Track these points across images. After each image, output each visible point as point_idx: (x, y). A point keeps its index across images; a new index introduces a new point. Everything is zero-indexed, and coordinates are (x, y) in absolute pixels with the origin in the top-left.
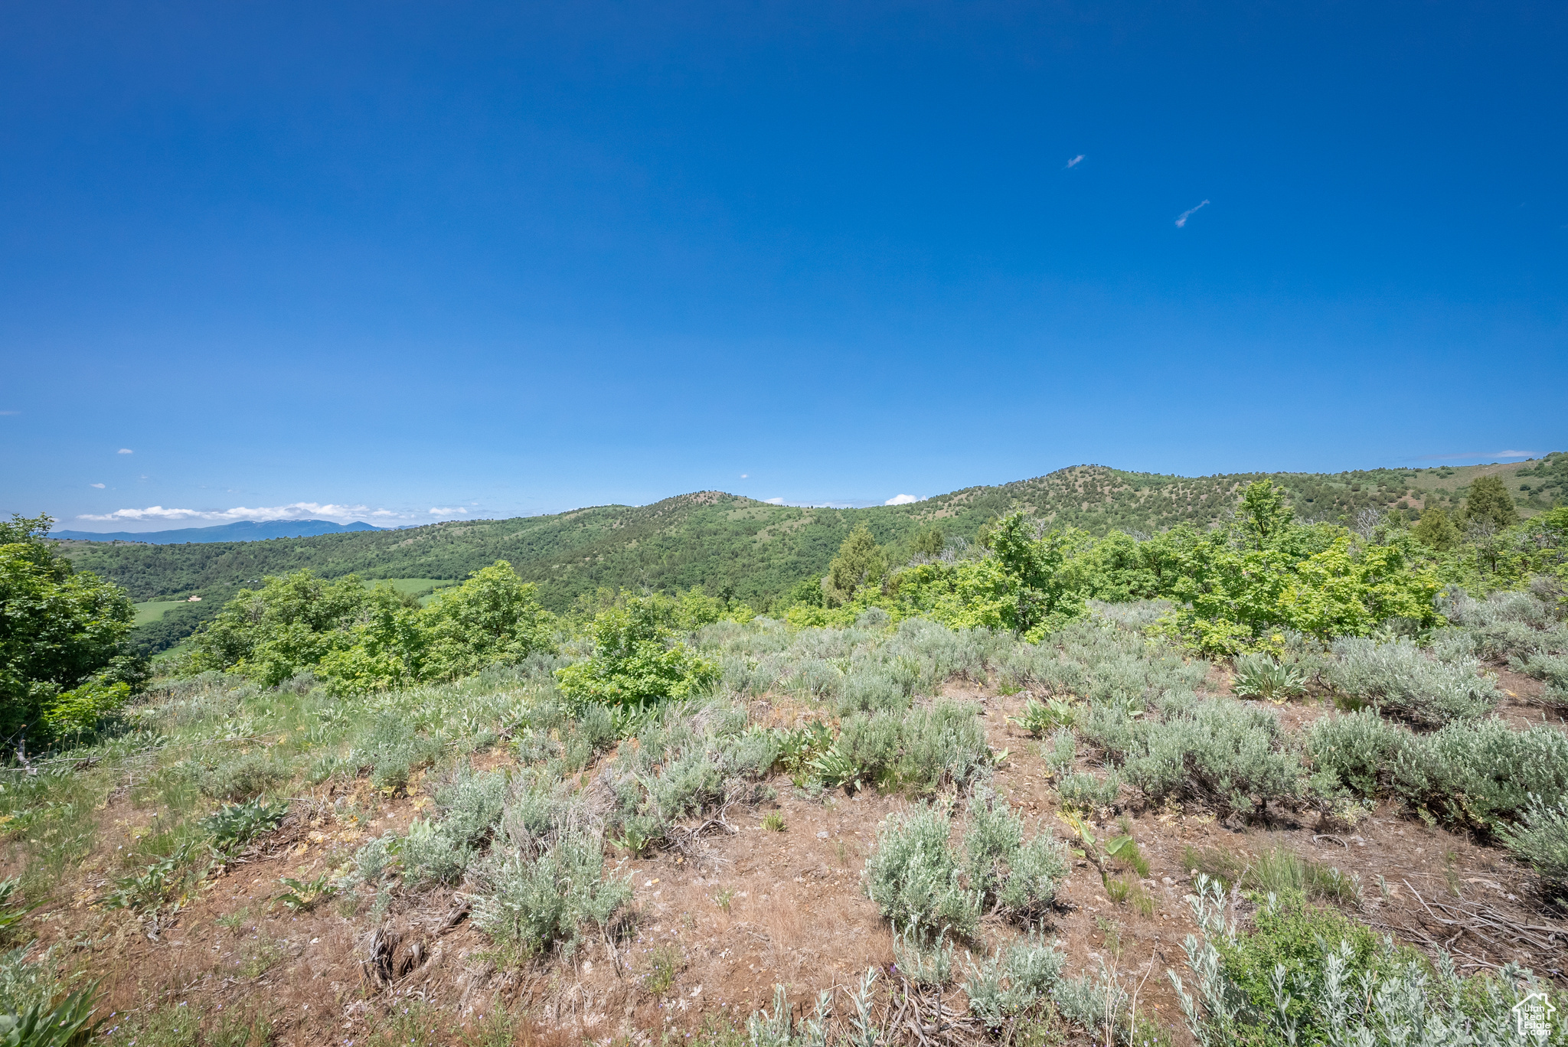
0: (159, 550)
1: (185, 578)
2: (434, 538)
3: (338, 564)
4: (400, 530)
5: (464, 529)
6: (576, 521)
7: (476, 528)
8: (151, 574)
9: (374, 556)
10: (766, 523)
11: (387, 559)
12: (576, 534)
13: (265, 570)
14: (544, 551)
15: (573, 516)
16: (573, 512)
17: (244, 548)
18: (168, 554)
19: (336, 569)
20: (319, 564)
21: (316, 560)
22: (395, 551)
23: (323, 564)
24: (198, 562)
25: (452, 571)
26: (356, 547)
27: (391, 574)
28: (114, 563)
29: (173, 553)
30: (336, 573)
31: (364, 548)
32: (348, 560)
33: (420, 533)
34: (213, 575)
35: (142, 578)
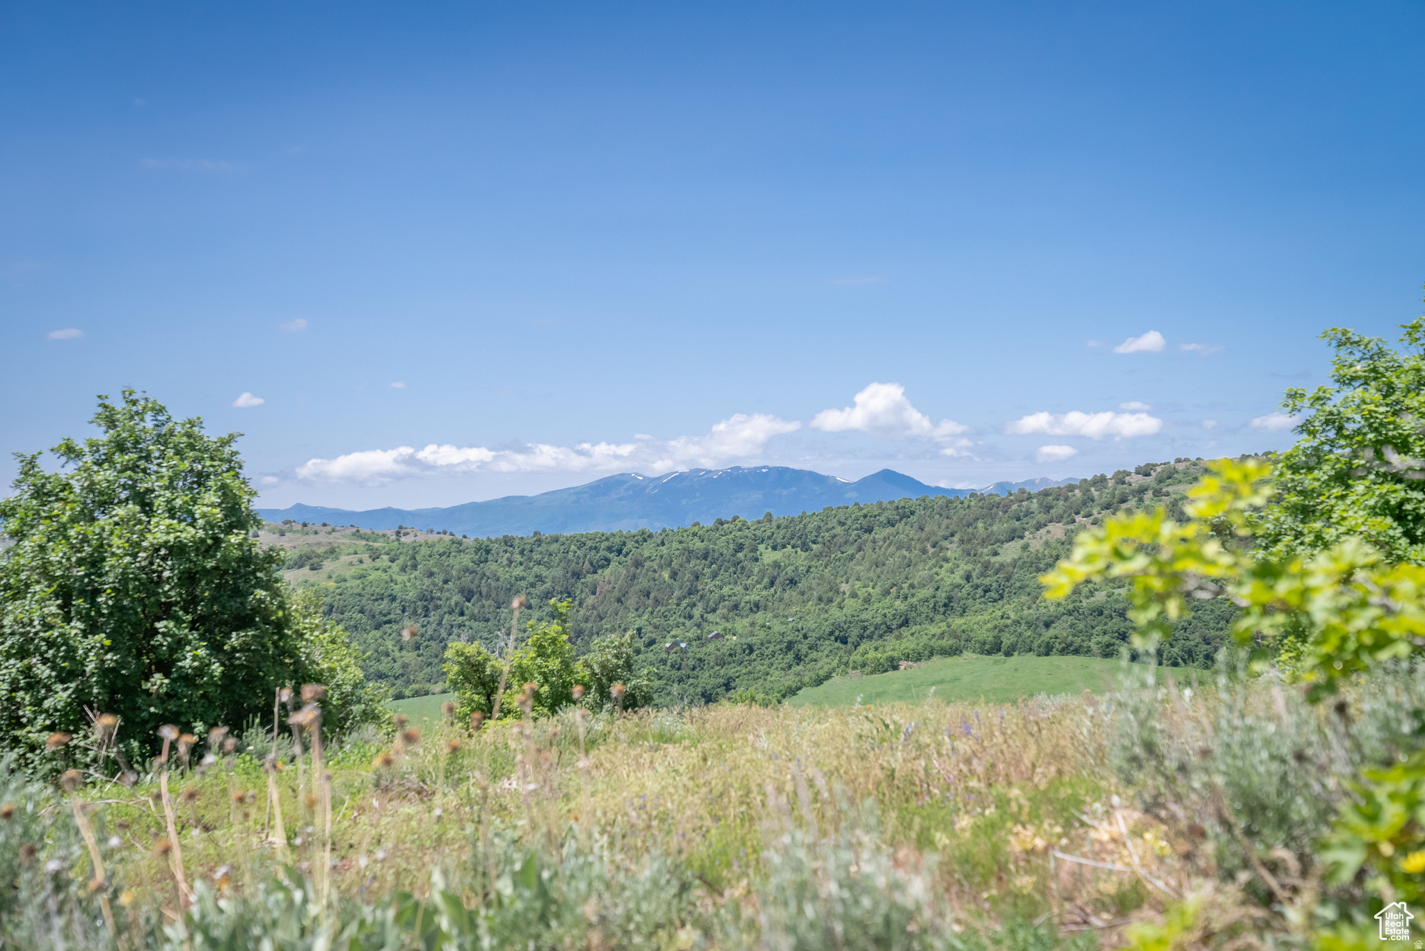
0: (484, 551)
3: (867, 600)
8: (473, 617)
9: (957, 578)
13: (697, 612)
17: (647, 550)
18: (500, 565)
19: (864, 616)
20: (820, 599)
21: (811, 589)
22: (1014, 564)
23: (830, 601)
24: (558, 588)
25: (1196, 638)
26: (909, 549)
27: (1013, 639)
28: (409, 585)
29: (510, 562)
30: (865, 628)
31: (931, 550)
32: (894, 590)
33: (1084, 503)
34: (589, 625)
35: (460, 626)
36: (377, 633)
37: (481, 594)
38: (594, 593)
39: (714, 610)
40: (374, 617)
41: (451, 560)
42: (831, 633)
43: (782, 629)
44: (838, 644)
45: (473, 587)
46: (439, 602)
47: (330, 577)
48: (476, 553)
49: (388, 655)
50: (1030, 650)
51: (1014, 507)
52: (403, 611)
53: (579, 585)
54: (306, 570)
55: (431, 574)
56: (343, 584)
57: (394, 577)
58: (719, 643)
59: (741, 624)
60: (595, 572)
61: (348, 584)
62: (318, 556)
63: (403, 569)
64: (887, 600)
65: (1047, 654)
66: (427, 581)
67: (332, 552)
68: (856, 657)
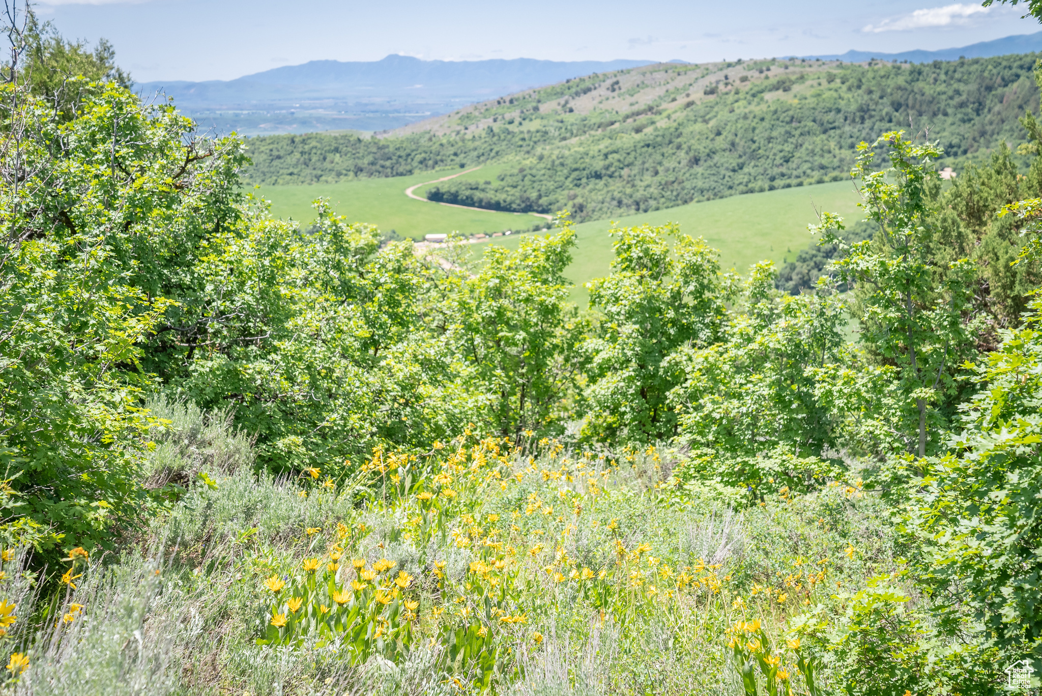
0: (916, 73)
24: (972, 100)
28: (852, 101)
29: (936, 80)
34: (992, 127)
36: (824, 137)
37: (907, 106)
38: (1001, 102)
40: (822, 124)
41: (889, 82)
45: (902, 101)
46: (873, 113)
47: (795, 96)
48: (910, 75)
49: (830, 152)
52: (846, 119)
53: (990, 97)
54: (780, 92)
56: (803, 101)
57: (842, 95)
60: (1006, 85)
61: (807, 101)
62: (790, 81)
63: (849, 89)
66: (866, 97)
67: (802, 78)
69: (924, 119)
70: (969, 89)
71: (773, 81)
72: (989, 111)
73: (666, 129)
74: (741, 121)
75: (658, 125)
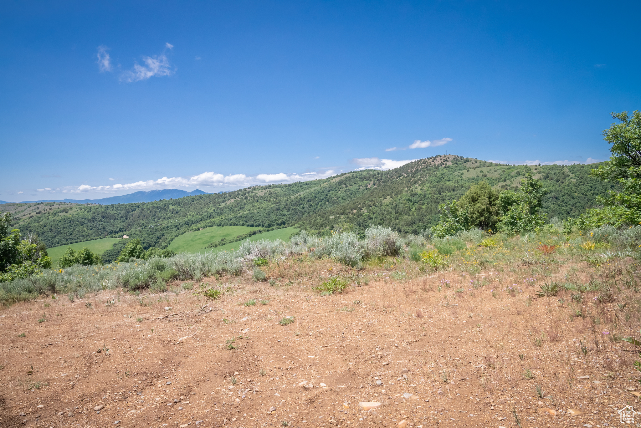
0: (107, 208)
1: (119, 224)
2: (246, 198)
3: (193, 216)
4: (225, 193)
5: (264, 191)
6: (340, 183)
7: (272, 190)
8: (105, 222)
9: (212, 211)
10: (498, 180)
11: (220, 213)
12: (341, 193)
13: (156, 220)
14: (318, 206)
15: (338, 179)
16: (337, 176)
17: (145, 206)
18: (111, 211)
19: (192, 219)
20: (183, 216)
21: (181, 214)
22: (224, 207)
23: (185, 216)
24: (124, 215)
25: (260, 221)
26: (202, 205)
27: (224, 223)
28: (89, 216)
29: (113, 210)
30: (193, 222)
31: (206, 205)
32: (199, 214)
33: (238, 195)
34: (132, 223)
35: (101, 224)
36: (82, 227)
37: (106, 217)
38: (132, 216)
39: (160, 219)
40: (81, 223)
41: (99, 210)
42: (185, 223)
43: (175, 222)
44: (187, 225)
45: (104, 216)
46: (96, 219)
47: (70, 214)
48: (105, 208)
49: (84, 231)
50: (227, 225)
51: (224, 196)
52: (88, 221)
53: (129, 215)
54: (65, 213)
55: (94, 213)
57: (86, 214)
58: (160, 226)
59: (166, 222)
60: (133, 211)
61: (74, 216)
62: (67, 210)
63: (88, 212)
64: (197, 216)
65: (231, 226)
66: (94, 215)
67: (71, 209)
68: (191, 228)
69: (112, 221)
70: (123, 212)
71: (62, 209)
72: (130, 219)
73: (24, 225)
74: (52, 222)
75: (20, 223)
